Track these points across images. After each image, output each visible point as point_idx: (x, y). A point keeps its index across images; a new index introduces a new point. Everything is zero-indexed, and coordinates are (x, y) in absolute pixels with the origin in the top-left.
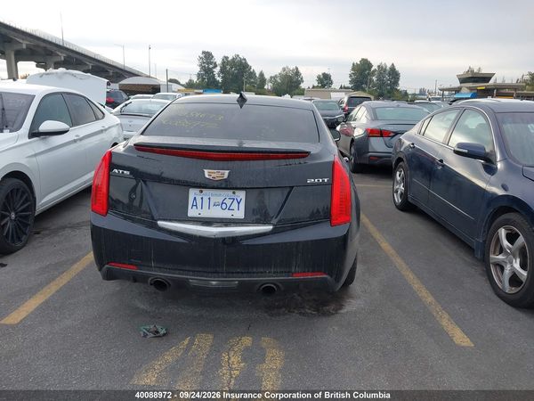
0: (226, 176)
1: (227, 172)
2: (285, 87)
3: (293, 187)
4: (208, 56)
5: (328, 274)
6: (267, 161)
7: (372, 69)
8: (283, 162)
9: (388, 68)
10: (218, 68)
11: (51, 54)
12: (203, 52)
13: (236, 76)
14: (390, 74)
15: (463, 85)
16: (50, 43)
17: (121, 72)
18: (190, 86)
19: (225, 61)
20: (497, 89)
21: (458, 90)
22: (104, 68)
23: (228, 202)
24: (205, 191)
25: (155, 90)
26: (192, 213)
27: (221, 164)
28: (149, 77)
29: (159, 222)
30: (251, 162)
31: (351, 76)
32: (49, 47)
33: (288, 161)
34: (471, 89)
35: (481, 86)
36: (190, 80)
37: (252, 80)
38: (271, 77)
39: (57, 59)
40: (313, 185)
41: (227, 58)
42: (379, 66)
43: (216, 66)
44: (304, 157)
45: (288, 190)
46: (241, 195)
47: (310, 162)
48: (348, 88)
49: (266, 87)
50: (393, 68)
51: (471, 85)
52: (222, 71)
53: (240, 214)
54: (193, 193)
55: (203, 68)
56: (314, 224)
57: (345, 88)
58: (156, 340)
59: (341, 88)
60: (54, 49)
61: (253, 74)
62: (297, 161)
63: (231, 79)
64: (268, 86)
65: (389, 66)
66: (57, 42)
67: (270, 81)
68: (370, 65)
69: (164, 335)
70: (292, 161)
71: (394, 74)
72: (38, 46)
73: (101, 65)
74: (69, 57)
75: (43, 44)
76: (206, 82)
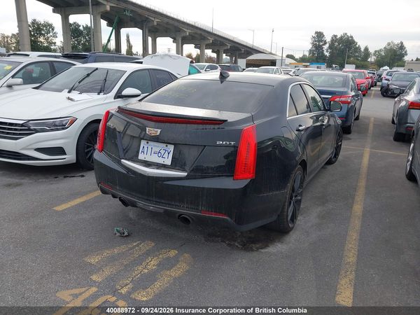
0: (158, 134)
1: (159, 131)
2: (387, 60)
3: (205, 146)
4: (320, 35)
5: (229, 216)
6: (188, 125)
8: (201, 126)
10: (327, 45)
11: (204, 38)
12: (316, 33)
13: (343, 51)
16: (205, 31)
17: (250, 50)
18: (303, 60)
19: (334, 39)
22: (237, 47)
23: (163, 152)
24: (150, 143)
25: (273, 63)
26: (141, 157)
27: (158, 124)
28: (271, 53)
29: (122, 160)
30: (177, 125)
32: (203, 33)
33: (204, 126)
36: (304, 55)
37: (357, 54)
38: (376, 51)
39: (208, 42)
40: (221, 146)
41: (335, 36)
43: (325, 43)
44: (219, 124)
45: (203, 147)
46: (171, 148)
47: (227, 128)
49: (369, 60)
52: (330, 47)
53: (168, 162)
54: (143, 143)
55: (314, 45)
56: (219, 176)
58: (120, 238)
60: (206, 35)
61: (359, 48)
62: (212, 126)
63: (338, 54)
64: (372, 59)
66: (209, 30)
67: (374, 54)
69: (126, 236)
70: (208, 126)
72: (196, 33)
73: (237, 45)
74: (215, 40)
75: (199, 32)
76: (317, 56)
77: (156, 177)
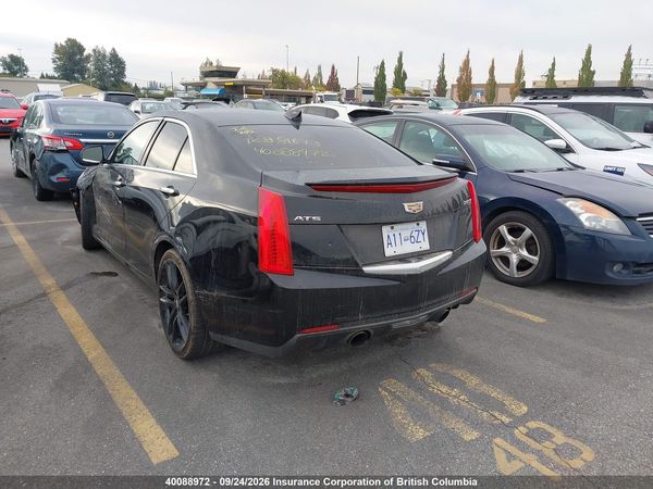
0: (422, 208)
1: (421, 204)
7: (85, 54)
9: (108, 54)
14: (111, 62)
15: (207, 79)
20: (246, 86)
21: (203, 86)
23: (415, 234)
24: (396, 227)
29: (364, 269)
31: (54, 61)
34: (218, 84)
35: (229, 81)
42: (94, 51)
46: (423, 225)
48: (53, 78)
50: (114, 55)
51: (217, 79)
54: (386, 230)
57: (48, 77)
59: (42, 77)
65: (108, 51)
68: (81, 49)
71: (118, 63)
77: (409, 276)
